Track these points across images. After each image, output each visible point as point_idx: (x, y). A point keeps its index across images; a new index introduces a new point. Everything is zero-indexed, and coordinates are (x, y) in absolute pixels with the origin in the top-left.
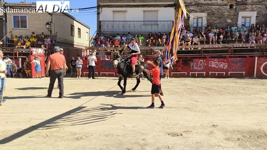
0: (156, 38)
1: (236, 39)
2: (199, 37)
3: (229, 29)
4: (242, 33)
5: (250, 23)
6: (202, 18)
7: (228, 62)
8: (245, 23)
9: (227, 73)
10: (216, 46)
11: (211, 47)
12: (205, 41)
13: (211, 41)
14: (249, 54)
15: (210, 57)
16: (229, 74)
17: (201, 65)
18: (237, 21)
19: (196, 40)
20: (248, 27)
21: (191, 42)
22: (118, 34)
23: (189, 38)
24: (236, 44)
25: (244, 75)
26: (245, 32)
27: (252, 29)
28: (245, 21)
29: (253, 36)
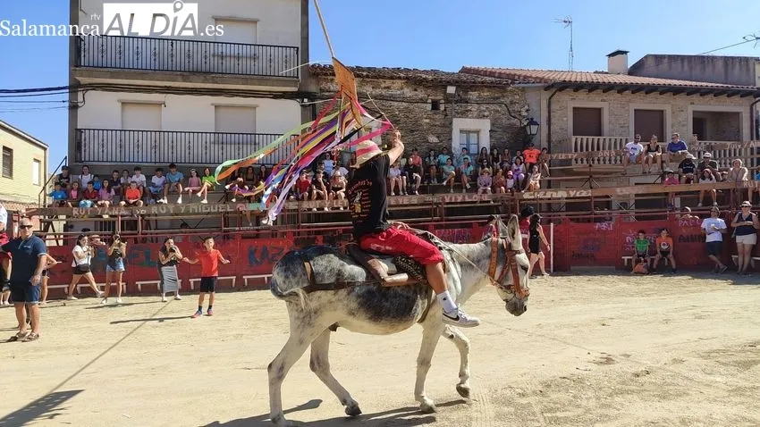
0: (252, 180)
1: (449, 181)
4: (462, 167)
5: (478, 144)
8: (468, 144)
10: (405, 200)
11: (392, 203)
13: (392, 189)
14: (478, 219)
18: (451, 139)
21: (344, 190)
23: (340, 181)
24: (449, 195)
26: (469, 166)
27: (481, 160)
28: (468, 140)
29: (486, 175)
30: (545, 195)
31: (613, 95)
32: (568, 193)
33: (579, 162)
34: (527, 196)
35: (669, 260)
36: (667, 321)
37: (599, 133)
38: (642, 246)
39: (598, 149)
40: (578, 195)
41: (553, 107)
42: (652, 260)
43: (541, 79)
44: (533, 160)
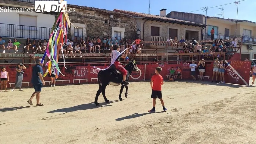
1: (111, 49)
2: (80, 46)
3: (105, 41)
5: (120, 36)
6: (82, 28)
8: (117, 36)
10: (96, 55)
11: (91, 56)
12: (86, 50)
13: (91, 51)
15: (91, 65)
17: (83, 72)
18: (111, 34)
19: (77, 48)
20: (119, 40)
23: (71, 47)
26: (117, 44)
28: (117, 35)
30: (143, 55)
31: (163, 23)
32: (150, 54)
33: (153, 44)
34: (137, 55)
35: (180, 77)
36: (187, 96)
37: (159, 35)
38: (172, 72)
39: (158, 41)
40: (153, 55)
41: (145, 25)
42: (175, 77)
43: (142, 16)
44: (139, 43)
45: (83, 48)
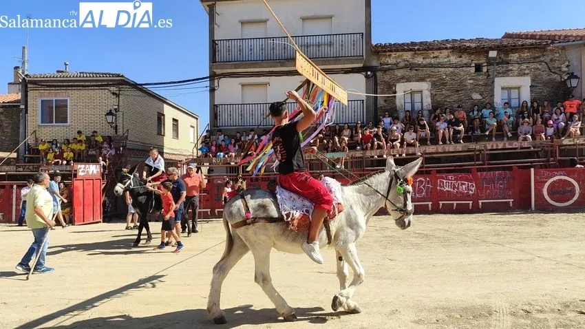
0: (329, 136)
1: (491, 132)
2: (415, 131)
3: (476, 113)
5: (519, 98)
6: (421, 92)
7: (475, 179)
8: (510, 99)
9: (475, 204)
10: (451, 147)
11: (440, 151)
12: (429, 140)
13: (440, 139)
14: (518, 163)
15: (438, 172)
16: (480, 204)
17: (421, 187)
18: (493, 96)
19: (410, 137)
20: (515, 108)
21: (399, 141)
22: (252, 130)
23: (396, 134)
24: (491, 143)
25: (511, 205)
26: (509, 118)
28: (509, 95)
29: (526, 125)
34: (566, 142)
44: (574, 110)
45: (423, 134)
